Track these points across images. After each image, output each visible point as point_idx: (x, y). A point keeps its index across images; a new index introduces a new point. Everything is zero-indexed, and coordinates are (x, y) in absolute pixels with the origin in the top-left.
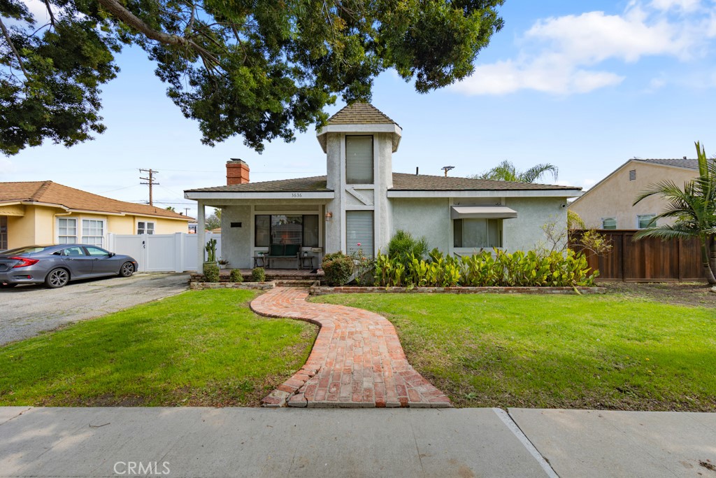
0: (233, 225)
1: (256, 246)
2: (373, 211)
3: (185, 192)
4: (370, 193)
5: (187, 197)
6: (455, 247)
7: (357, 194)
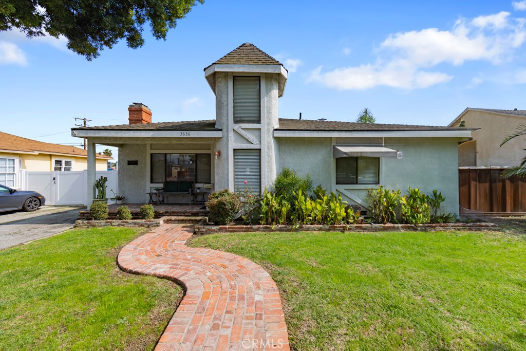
0: (130, 163)
1: (152, 182)
2: (260, 150)
3: (73, 129)
4: (256, 132)
5: (74, 135)
6: (337, 184)
7: (244, 133)
